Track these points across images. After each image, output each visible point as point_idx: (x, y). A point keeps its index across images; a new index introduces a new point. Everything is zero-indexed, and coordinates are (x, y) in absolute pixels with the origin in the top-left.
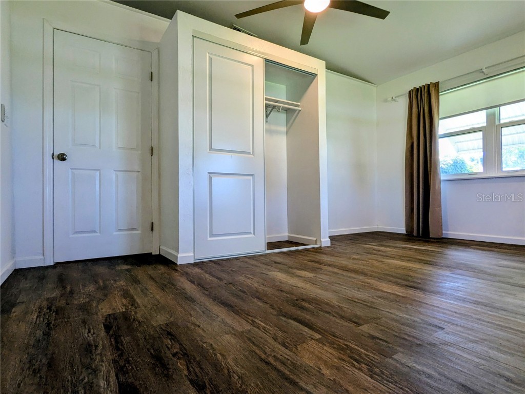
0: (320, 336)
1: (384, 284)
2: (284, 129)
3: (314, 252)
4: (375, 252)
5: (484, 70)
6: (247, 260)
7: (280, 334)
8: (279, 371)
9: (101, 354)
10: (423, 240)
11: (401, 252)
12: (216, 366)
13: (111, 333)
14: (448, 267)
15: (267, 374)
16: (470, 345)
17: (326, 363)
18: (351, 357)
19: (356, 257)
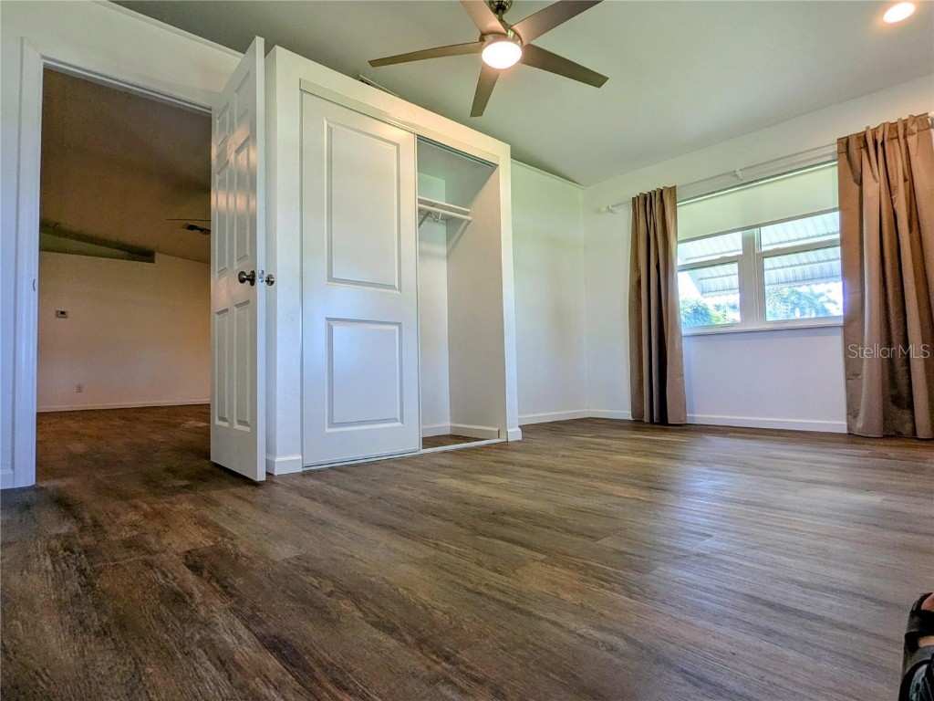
0: (545, 556)
1: (618, 488)
2: (443, 250)
3: (496, 448)
4: (592, 446)
5: (739, 173)
6: (392, 464)
7: (484, 558)
8: (499, 601)
9: (204, 603)
10: (659, 429)
11: (630, 444)
12: (402, 602)
13: (206, 574)
14: (703, 462)
15: (483, 606)
16: (750, 553)
17: (563, 587)
18: (596, 578)
19: (566, 454)
